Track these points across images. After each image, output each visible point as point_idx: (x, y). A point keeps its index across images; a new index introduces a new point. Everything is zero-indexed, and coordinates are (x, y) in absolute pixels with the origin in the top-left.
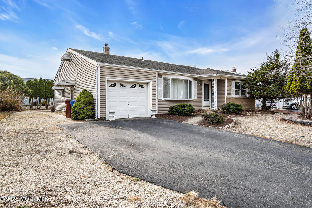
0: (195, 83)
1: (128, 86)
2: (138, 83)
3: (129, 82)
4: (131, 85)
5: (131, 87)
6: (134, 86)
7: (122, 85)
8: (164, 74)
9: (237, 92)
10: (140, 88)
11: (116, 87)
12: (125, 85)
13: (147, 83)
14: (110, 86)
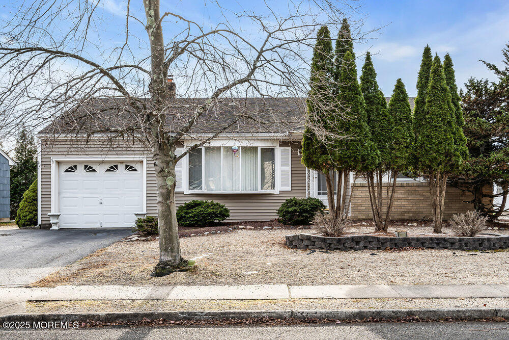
0: (283, 152)
1: (101, 170)
2: (122, 162)
3: (102, 162)
4: (107, 167)
5: (108, 170)
6: (113, 168)
7: (89, 168)
8: (188, 139)
10: (126, 171)
11: (77, 172)
12: (94, 167)
13: (142, 162)
14: (67, 171)
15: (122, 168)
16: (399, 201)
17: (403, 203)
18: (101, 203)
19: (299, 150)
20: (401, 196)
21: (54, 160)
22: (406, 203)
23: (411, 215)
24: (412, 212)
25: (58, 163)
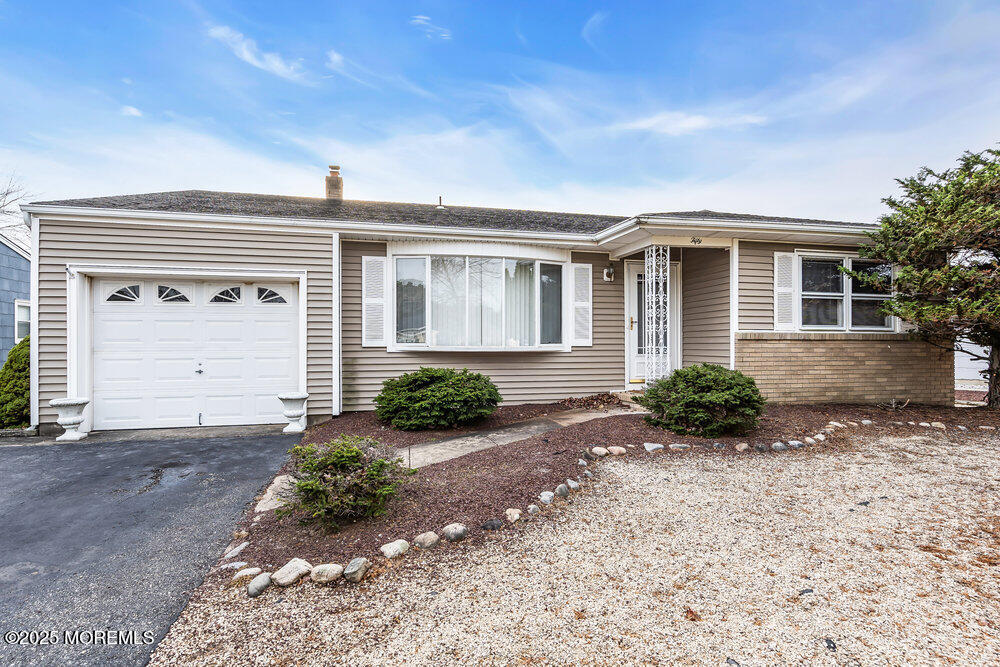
0: (578, 273)
1: (200, 299)
2: (249, 283)
3: (201, 281)
4: (216, 291)
5: (217, 299)
6: (228, 295)
7: (169, 293)
8: (396, 240)
9: (818, 311)
10: (259, 302)
11: (138, 300)
12: (183, 291)
13: (296, 283)
14: (113, 298)
15: (249, 295)
16: (816, 368)
17: (823, 372)
18: (200, 372)
19: (605, 271)
20: (819, 359)
21: (73, 270)
22: (829, 372)
23: (835, 394)
24: (837, 389)
25: (91, 279)
